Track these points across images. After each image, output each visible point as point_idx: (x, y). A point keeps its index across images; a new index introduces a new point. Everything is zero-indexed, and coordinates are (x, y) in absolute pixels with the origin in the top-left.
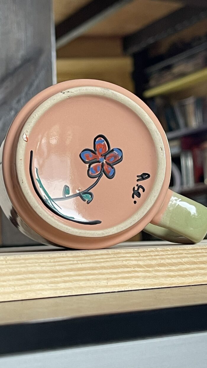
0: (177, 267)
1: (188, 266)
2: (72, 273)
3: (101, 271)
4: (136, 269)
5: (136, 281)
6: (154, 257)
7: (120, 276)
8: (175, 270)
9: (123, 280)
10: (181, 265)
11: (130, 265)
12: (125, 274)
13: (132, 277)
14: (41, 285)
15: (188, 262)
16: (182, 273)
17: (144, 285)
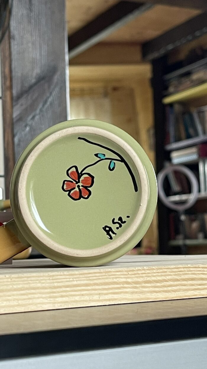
0: (162, 283)
1: (172, 283)
2: (68, 289)
3: (94, 287)
4: (125, 285)
5: (124, 296)
6: (141, 275)
7: (111, 291)
8: (159, 286)
9: (113, 295)
10: (165, 282)
11: (120, 282)
12: (115, 290)
13: (121, 293)
14: (41, 299)
15: (171, 280)
16: (166, 289)
17: (132, 299)
